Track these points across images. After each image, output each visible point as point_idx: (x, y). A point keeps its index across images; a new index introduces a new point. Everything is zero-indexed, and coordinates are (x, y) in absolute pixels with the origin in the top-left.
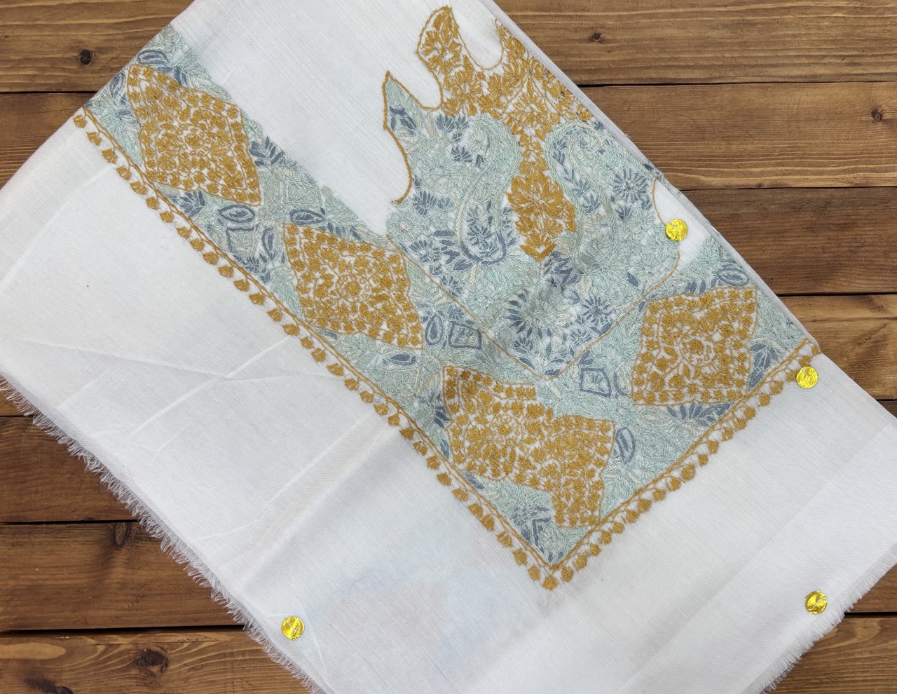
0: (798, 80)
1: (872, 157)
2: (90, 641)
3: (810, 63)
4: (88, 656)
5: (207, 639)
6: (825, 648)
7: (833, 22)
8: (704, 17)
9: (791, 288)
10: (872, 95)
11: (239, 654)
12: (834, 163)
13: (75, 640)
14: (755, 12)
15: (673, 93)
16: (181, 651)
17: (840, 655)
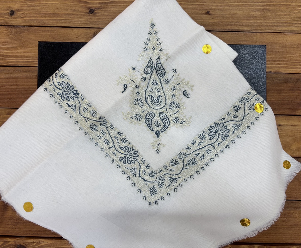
3: (290, 26)
5: (43, 242)
7: (299, 11)
8: (250, 7)
9: (283, 112)
14: (269, 5)
15: (238, 35)
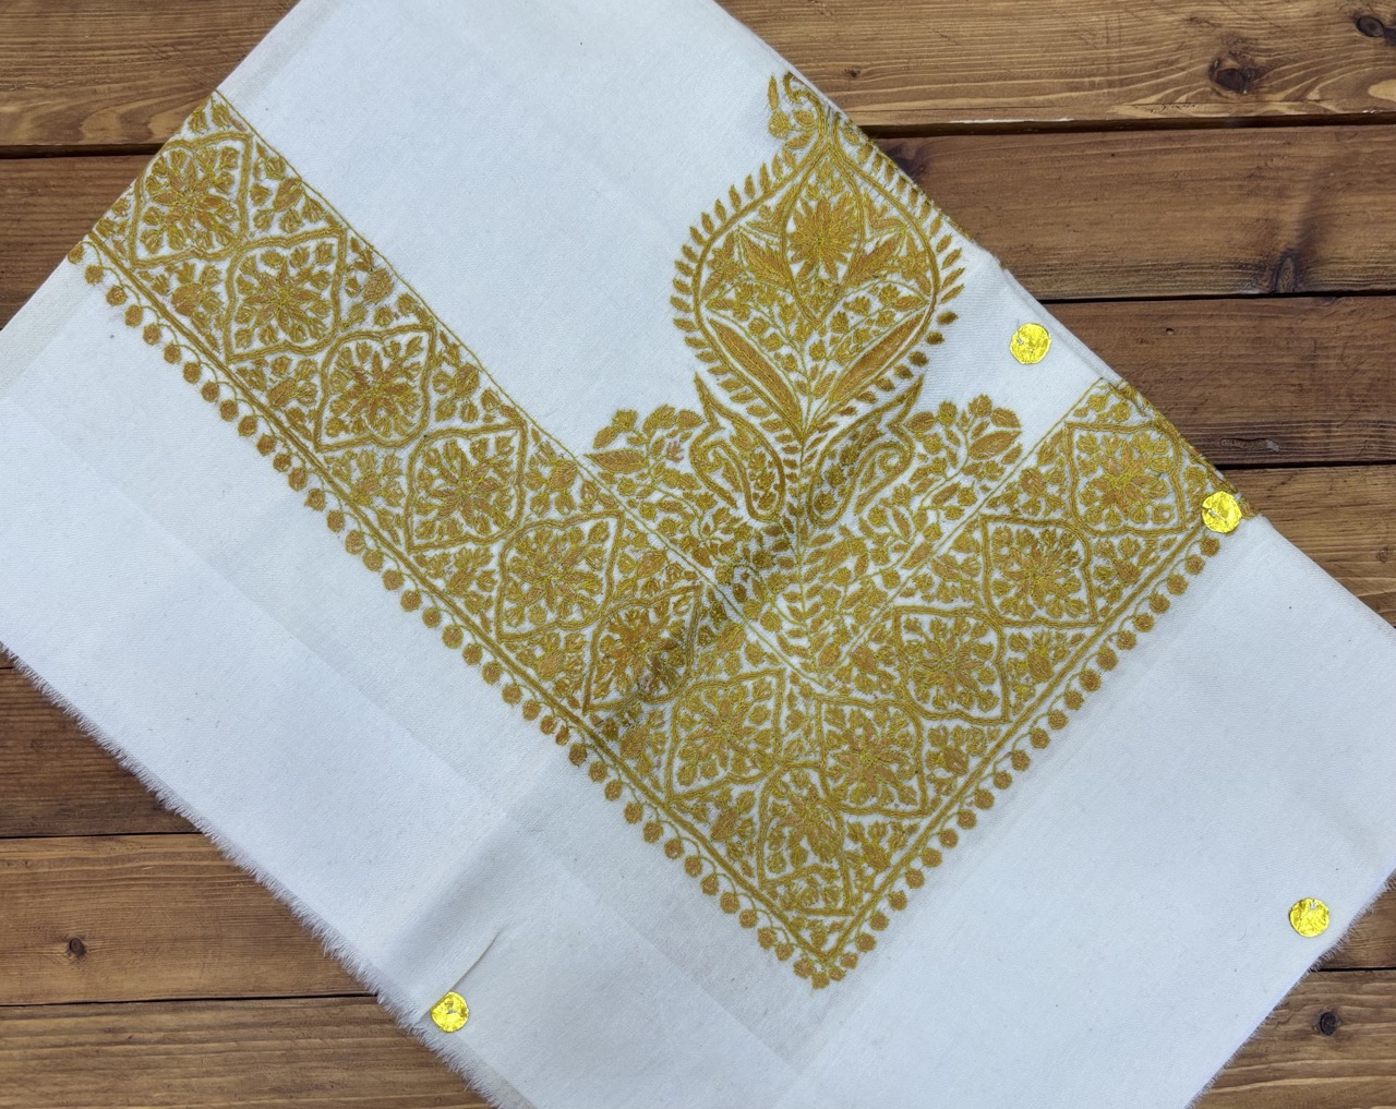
0: (203, 1004)
1: (85, 882)
2: (1332, 107)
4: (1333, 83)
6: (169, 98)
10: (84, 981)
11: (1099, 84)
12: (147, 872)
13: (1353, 107)
16: (1190, 89)
17: (145, 87)
